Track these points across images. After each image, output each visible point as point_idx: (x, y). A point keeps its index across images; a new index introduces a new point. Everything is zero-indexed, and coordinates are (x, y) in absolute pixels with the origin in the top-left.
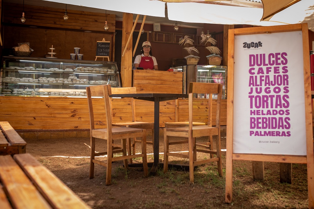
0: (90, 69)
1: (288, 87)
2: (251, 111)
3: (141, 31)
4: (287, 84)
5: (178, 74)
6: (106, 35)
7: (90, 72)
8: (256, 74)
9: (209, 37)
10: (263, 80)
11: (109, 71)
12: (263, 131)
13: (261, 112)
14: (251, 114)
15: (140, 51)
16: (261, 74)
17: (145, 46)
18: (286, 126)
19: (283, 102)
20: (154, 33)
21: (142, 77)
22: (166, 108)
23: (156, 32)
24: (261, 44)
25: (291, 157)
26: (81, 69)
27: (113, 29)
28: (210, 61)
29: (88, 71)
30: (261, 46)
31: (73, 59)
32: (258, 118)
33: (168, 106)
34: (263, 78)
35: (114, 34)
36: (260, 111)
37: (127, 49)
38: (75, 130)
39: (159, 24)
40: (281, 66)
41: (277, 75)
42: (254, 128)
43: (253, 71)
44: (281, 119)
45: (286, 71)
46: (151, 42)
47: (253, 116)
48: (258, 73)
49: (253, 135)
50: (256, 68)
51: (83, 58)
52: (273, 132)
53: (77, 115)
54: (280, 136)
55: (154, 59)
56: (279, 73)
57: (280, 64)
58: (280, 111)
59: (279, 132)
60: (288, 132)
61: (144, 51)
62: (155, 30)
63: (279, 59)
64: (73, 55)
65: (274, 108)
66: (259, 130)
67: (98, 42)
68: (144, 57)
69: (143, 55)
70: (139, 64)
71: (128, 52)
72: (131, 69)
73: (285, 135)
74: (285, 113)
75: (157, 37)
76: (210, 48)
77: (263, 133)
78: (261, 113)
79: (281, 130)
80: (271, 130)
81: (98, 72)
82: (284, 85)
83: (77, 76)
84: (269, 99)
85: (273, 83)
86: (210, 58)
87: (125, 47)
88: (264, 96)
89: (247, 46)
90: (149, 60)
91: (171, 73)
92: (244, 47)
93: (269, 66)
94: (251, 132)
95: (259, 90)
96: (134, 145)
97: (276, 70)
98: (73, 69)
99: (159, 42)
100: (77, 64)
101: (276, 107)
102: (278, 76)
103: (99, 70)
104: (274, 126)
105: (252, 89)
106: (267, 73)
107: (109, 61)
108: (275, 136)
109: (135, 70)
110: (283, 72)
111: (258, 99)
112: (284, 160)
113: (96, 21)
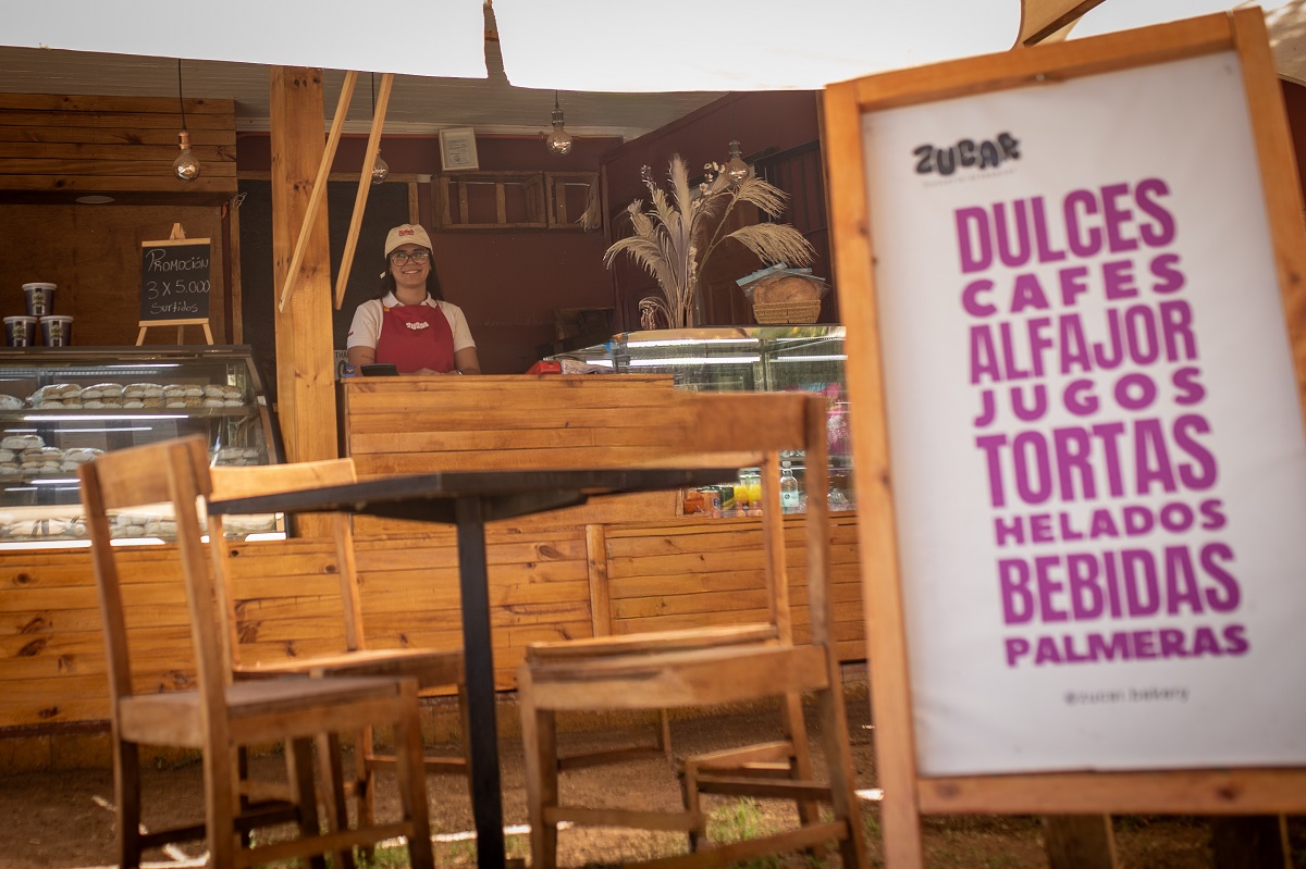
0: (114, 393)
1: (1195, 371)
2: (999, 523)
3: (371, 168)
4: (1191, 352)
5: (586, 384)
6: (192, 211)
7: (114, 406)
8: (1003, 314)
9: (745, 177)
10: (1048, 343)
11: (215, 398)
12: (1079, 631)
13: (1055, 524)
14: (1001, 541)
15: (371, 278)
16: (1031, 312)
17: (398, 251)
18: (1211, 593)
19: (1178, 456)
20: (445, 181)
21: (391, 417)
22: (537, 579)
23: (456, 177)
24: (1015, 143)
25: (1270, 779)
26: (61, 392)
27: (227, 177)
28: (759, 307)
29: (98, 405)
30: (1016, 156)
31: (20, 343)
32: (1044, 563)
33: (546, 566)
34: (1045, 333)
35: (235, 205)
36: (1047, 517)
37: (303, 269)
38: (42, 730)
39: (468, 134)
40: (1143, 256)
41: (1123, 305)
42: (1026, 618)
43: (983, 298)
44: (1177, 554)
45: (1176, 281)
46: (431, 231)
47: (1012, 550)
48: (1017, 305)
49: (1026, 662)
50: (1002, 277)
51: (70, 337)
52: (1139, 636)
53: (50, 643)
54: (1182, 653)
55: (454, 315)
56: (1133, 293)
57: (1131, 245)
58: (1167, 510)
59: (1180, 635)
60: (1232, 632)
61: (397, 275)
62: (449, 164)
63: (1127, 216)
64: (18, 322)
65: (1131, 497)
66: (1056, 631)
67: (145, 244)
68: (396, 308)
69: (391, 301)
70: (373, 346)
71: (308, 289)
72: (328, 376)
73: (1215, 649)
74: (1200, 518)
75: (464, 204)
76: (757, 236)
77: (1081, 647)
78: (1056, 530)
79: (1187, 621)
80: (1129, 624)
81: (156, 404)
82: (1172, 356)
83: (47, 433)
84: (1097, 444)
85: (1109, 354)
86: (761, 291)
87: (289, 261)
88: (1062, 435)
89: (936, 161)
90: (426, 325)
91: (548, 384)
92: (922, 169)
93: (1073, 261)
94: (1010, 643)
95: (1029, 402)
96: (362, 789)
97: (1116, 280)
98: (21, 396)
99: (475, 226)
100: (42, 372)
101: (1143, 488)
102: (1132, 312)
103: (160, 393)
104: (1143, 598)
105: (988, 398)
106: (1069, 298)
107: (210, 340)
108: (1153, 656)
109: (350, 382)
110: (1158, 288)
111: (1030, 450)
112: (1227, 794)
113: (135, 141)
